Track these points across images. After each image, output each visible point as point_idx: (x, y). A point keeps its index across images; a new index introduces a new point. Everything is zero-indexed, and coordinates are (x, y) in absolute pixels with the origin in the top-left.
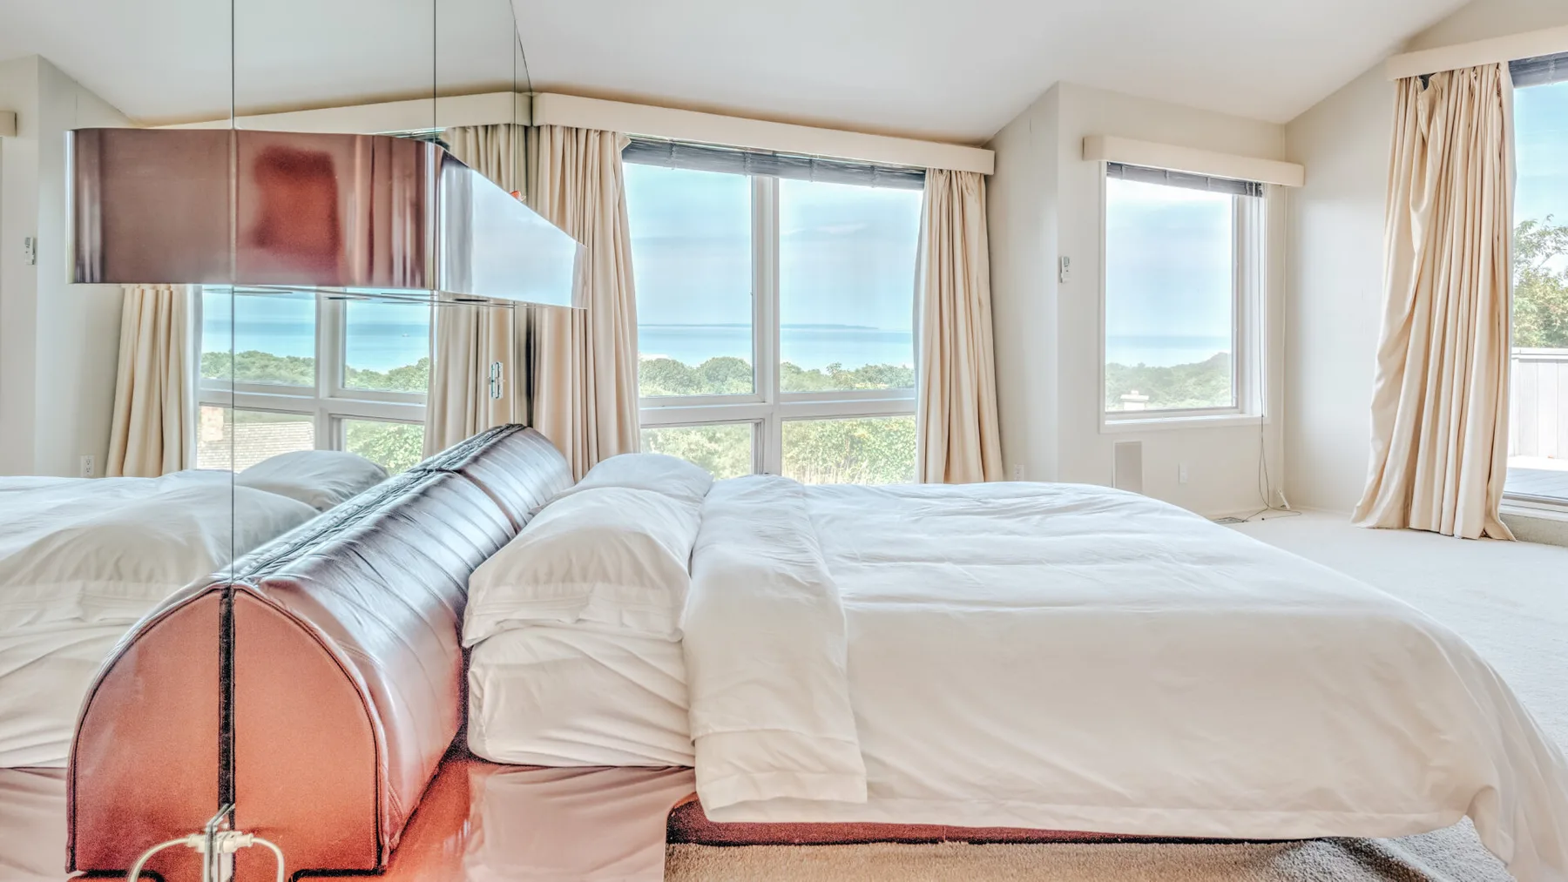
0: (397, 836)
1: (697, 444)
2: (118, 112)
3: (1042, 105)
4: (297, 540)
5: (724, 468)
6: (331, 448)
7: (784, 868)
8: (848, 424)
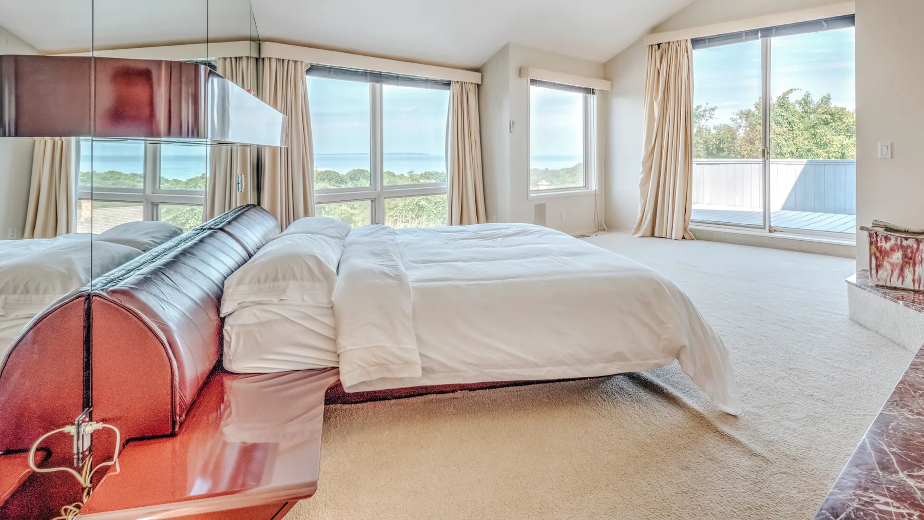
0: (184, 416)
1: (345, 210)
2: (32, 47)
3: (502, 53)
4: (129, 268)
5: (358, 222)
6: (153, 219)
7: (383, 411)
8: (417, 199)
